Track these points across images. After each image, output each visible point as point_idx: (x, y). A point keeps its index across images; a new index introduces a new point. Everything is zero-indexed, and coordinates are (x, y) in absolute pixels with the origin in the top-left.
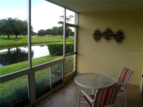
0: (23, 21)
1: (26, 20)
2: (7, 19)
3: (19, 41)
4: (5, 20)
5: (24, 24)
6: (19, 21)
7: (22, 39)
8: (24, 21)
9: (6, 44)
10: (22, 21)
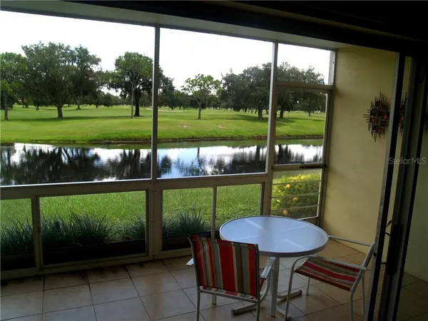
0: (303, 72)
1: (313, 67)
2: (261, 67)
3: (285, 127)
4: (255, 69)
5: (305, 79)
6: (294, 70)
7: (293, 122)
8: (306, 70)
9: (250, 134)
10: (300, 70)
